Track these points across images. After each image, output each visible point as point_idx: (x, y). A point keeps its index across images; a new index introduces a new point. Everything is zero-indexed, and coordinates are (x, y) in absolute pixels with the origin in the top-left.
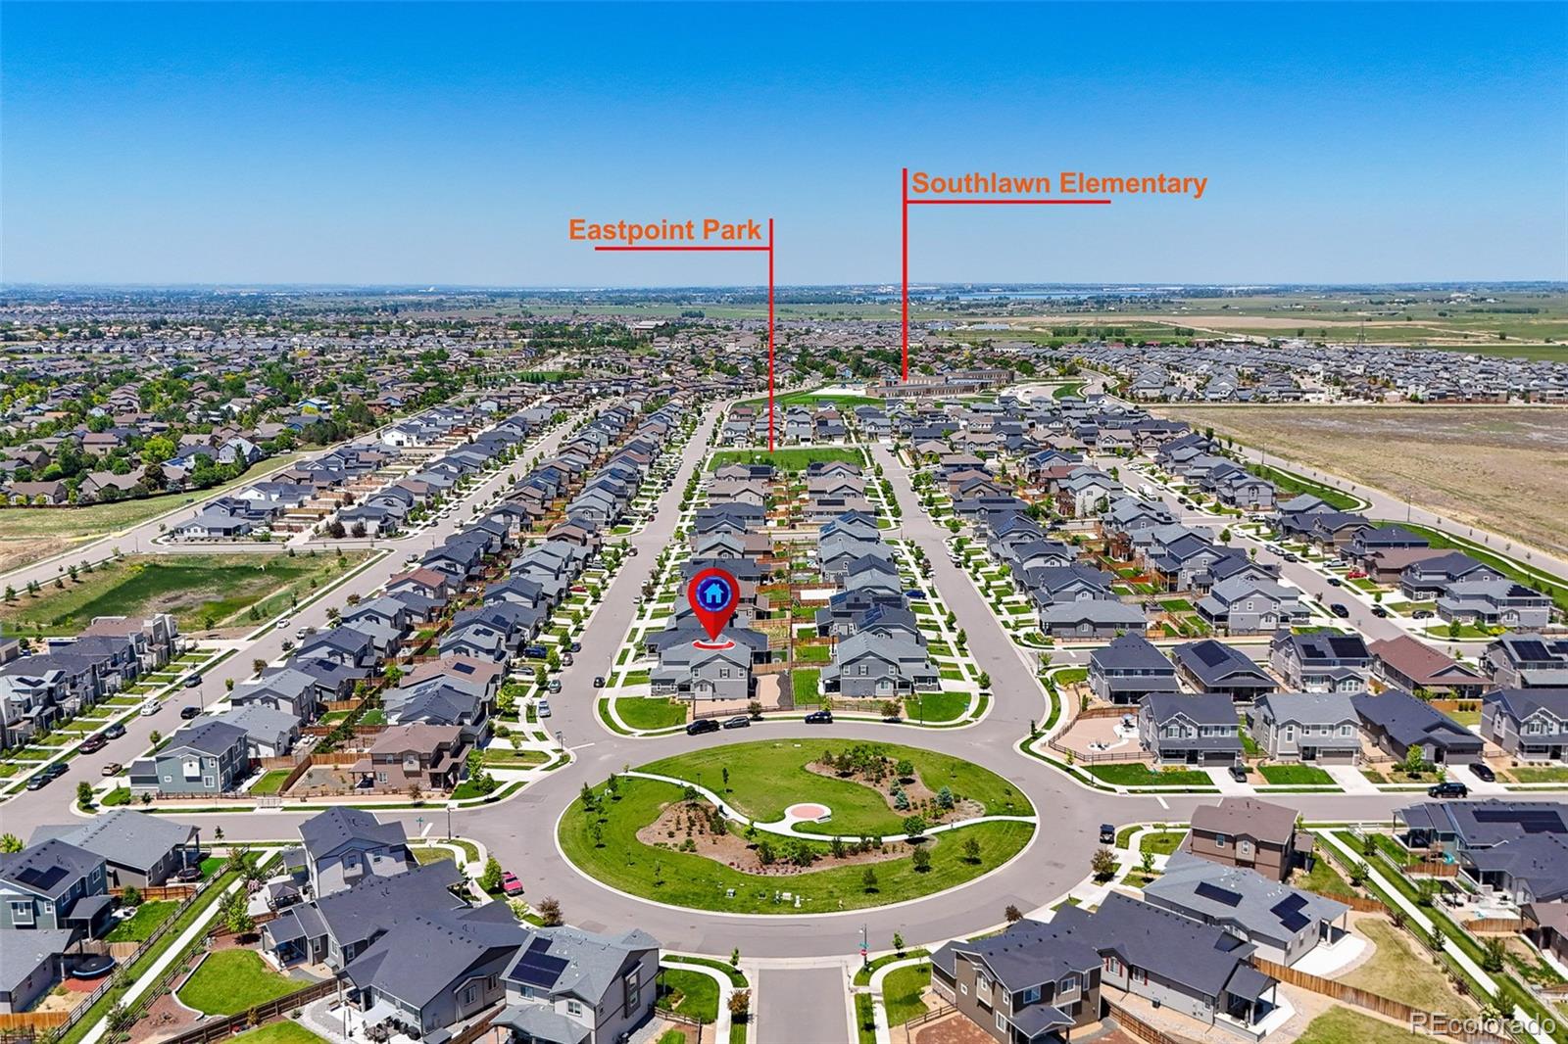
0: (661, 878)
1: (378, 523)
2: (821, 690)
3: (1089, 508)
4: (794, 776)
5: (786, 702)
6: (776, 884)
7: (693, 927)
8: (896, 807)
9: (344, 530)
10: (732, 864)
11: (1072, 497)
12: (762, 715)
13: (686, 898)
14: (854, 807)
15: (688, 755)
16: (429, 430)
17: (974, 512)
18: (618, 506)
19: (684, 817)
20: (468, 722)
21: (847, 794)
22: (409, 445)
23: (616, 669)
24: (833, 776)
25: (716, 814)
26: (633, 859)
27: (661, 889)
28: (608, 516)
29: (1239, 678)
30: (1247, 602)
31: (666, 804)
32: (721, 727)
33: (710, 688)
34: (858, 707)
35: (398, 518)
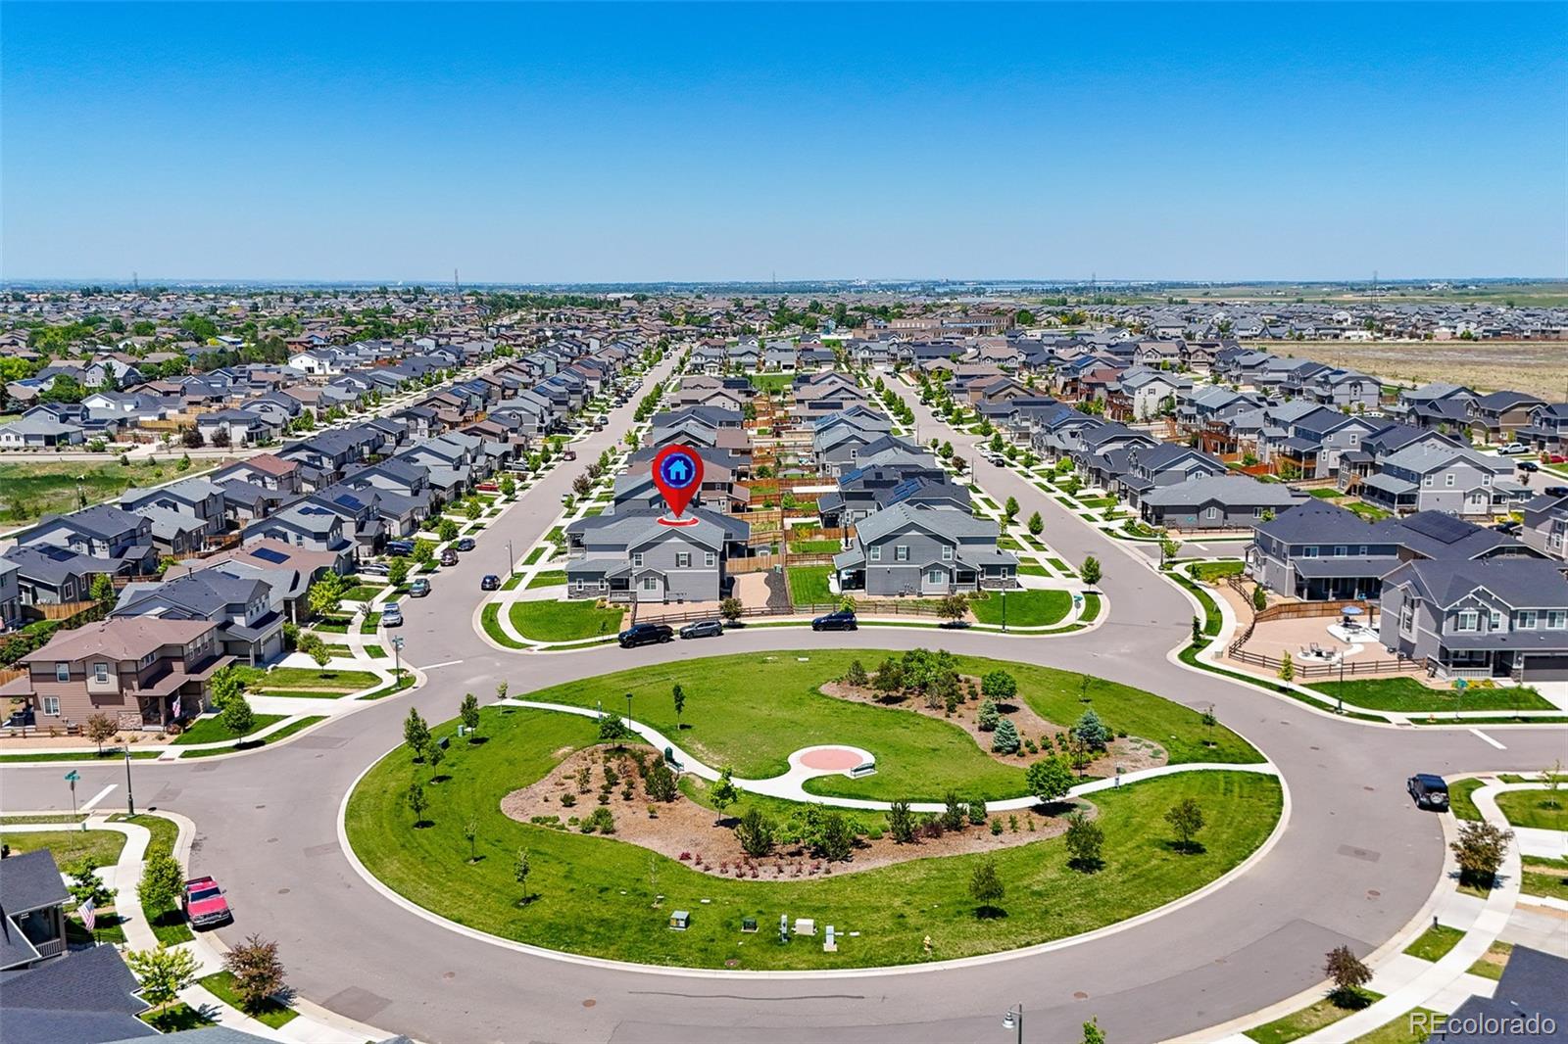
0: (532, 888)
1: (246, 428)
2: (835, 587)
3: (1151, 411)
4: (800, 703)
5: (780, 603)
6: (777, 899)
7: (589, 1003)
8: (997, 750)
9: (201, 438)
10: (686, 856)
11: (1127, 398)
12: (743, 620)
13: (582, 931)
14: (913, 751)
15: (617, 675)
16: (347, 358)
17: (1006, 416)
18: (556, 415)
19: (598, 770)
20: (240, 621)
21: (899, 730)
22: (321, 372)
23: (519, 568)
24: (869, 701)
25: (658, 763)
26: (483, 847)
27: (529, 912)
28: (543, 421)
29: (1504, 556)
30: (1445, 473)
31: (566, 750)
32: (676, 636)
33: (660, 584)
34: (896, 608)
35: (275, 426)
